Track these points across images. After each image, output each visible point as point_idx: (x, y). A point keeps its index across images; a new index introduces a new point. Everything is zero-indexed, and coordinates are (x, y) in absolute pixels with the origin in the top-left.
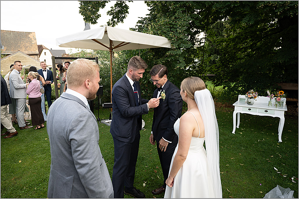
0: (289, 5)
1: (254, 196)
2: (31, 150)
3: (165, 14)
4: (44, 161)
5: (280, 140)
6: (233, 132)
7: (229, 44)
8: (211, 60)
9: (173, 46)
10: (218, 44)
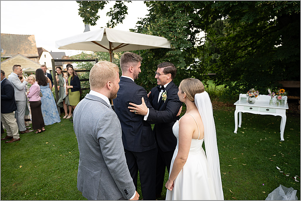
0: (287, 4)
1: (257, 196)
2: (32, 154)
3: (165, 15)
4: (45, 165)
5: (282, 139)
6: (235, 132)
7: (229, 43)
8: (212, 59)
9: (173, 46)
10: (218, 42)
